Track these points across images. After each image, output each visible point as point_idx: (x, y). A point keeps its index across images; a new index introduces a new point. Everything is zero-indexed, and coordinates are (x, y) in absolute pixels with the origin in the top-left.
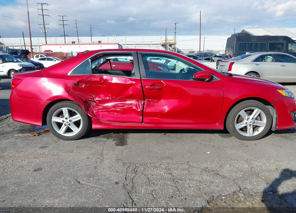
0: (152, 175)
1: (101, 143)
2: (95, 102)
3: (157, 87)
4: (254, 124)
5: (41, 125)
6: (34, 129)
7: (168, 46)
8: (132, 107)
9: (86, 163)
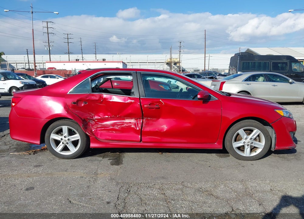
0: (145, 195)
1: (96, 162)
2: (94, 120)
3: (156, 106)
4: (252, 145)
5: (39, 143)
6: (31, 147)
7: (173, 64)
8: (131, 126)
9: (79, 182)
